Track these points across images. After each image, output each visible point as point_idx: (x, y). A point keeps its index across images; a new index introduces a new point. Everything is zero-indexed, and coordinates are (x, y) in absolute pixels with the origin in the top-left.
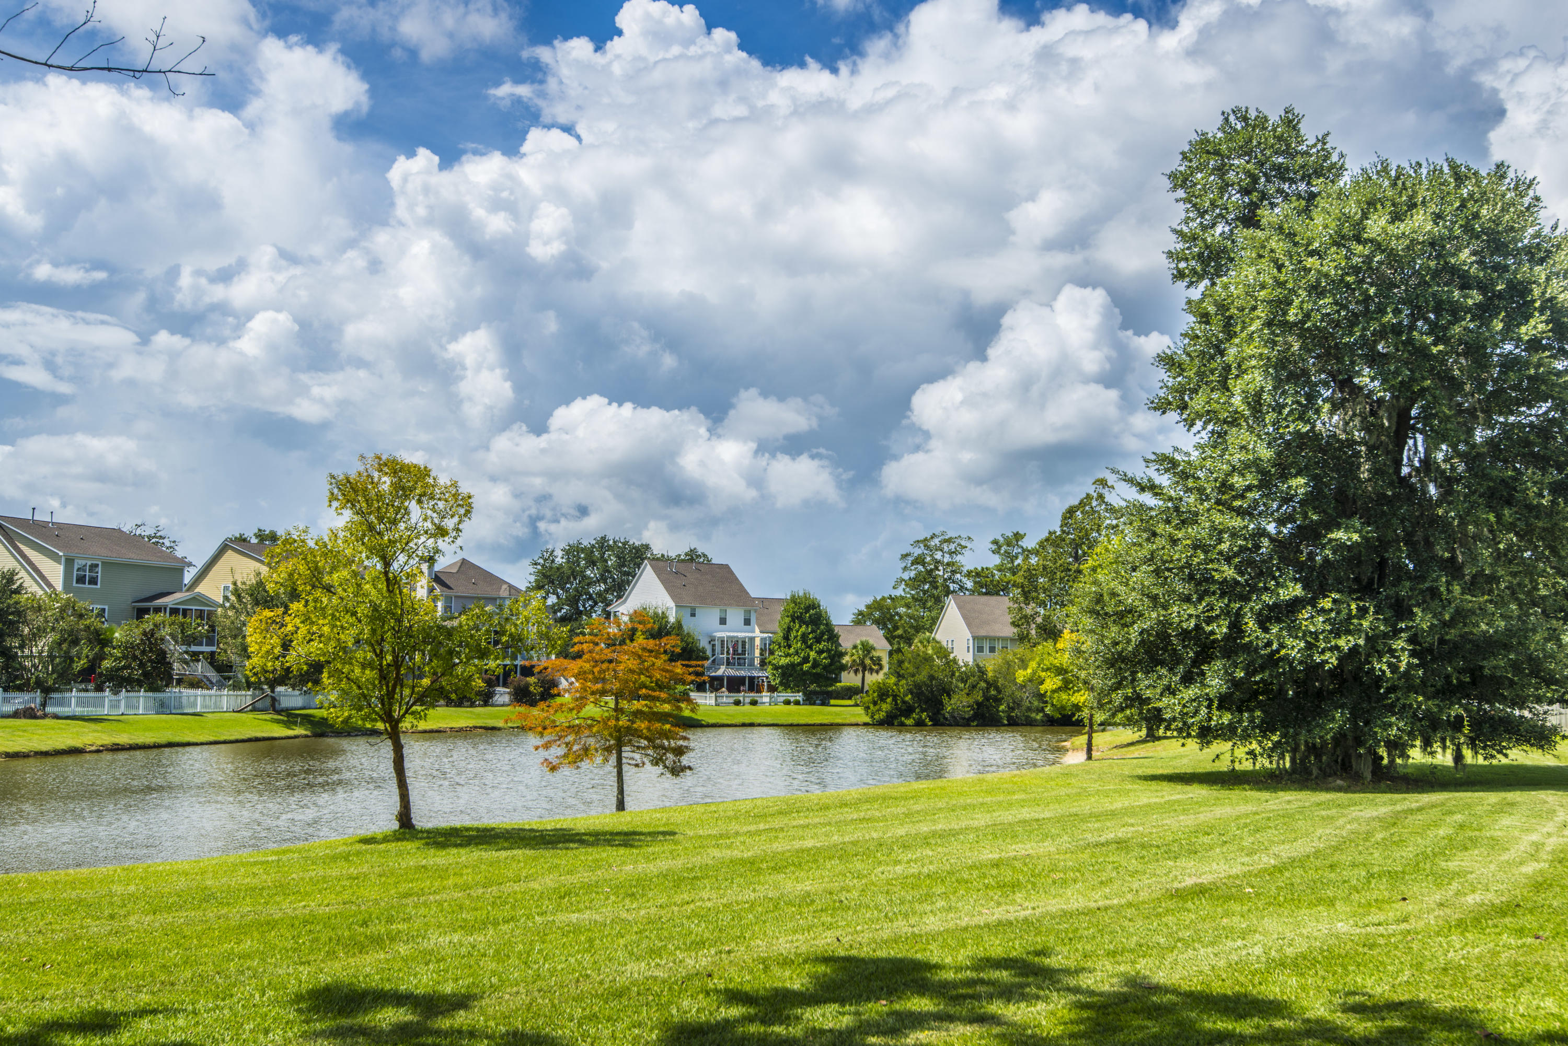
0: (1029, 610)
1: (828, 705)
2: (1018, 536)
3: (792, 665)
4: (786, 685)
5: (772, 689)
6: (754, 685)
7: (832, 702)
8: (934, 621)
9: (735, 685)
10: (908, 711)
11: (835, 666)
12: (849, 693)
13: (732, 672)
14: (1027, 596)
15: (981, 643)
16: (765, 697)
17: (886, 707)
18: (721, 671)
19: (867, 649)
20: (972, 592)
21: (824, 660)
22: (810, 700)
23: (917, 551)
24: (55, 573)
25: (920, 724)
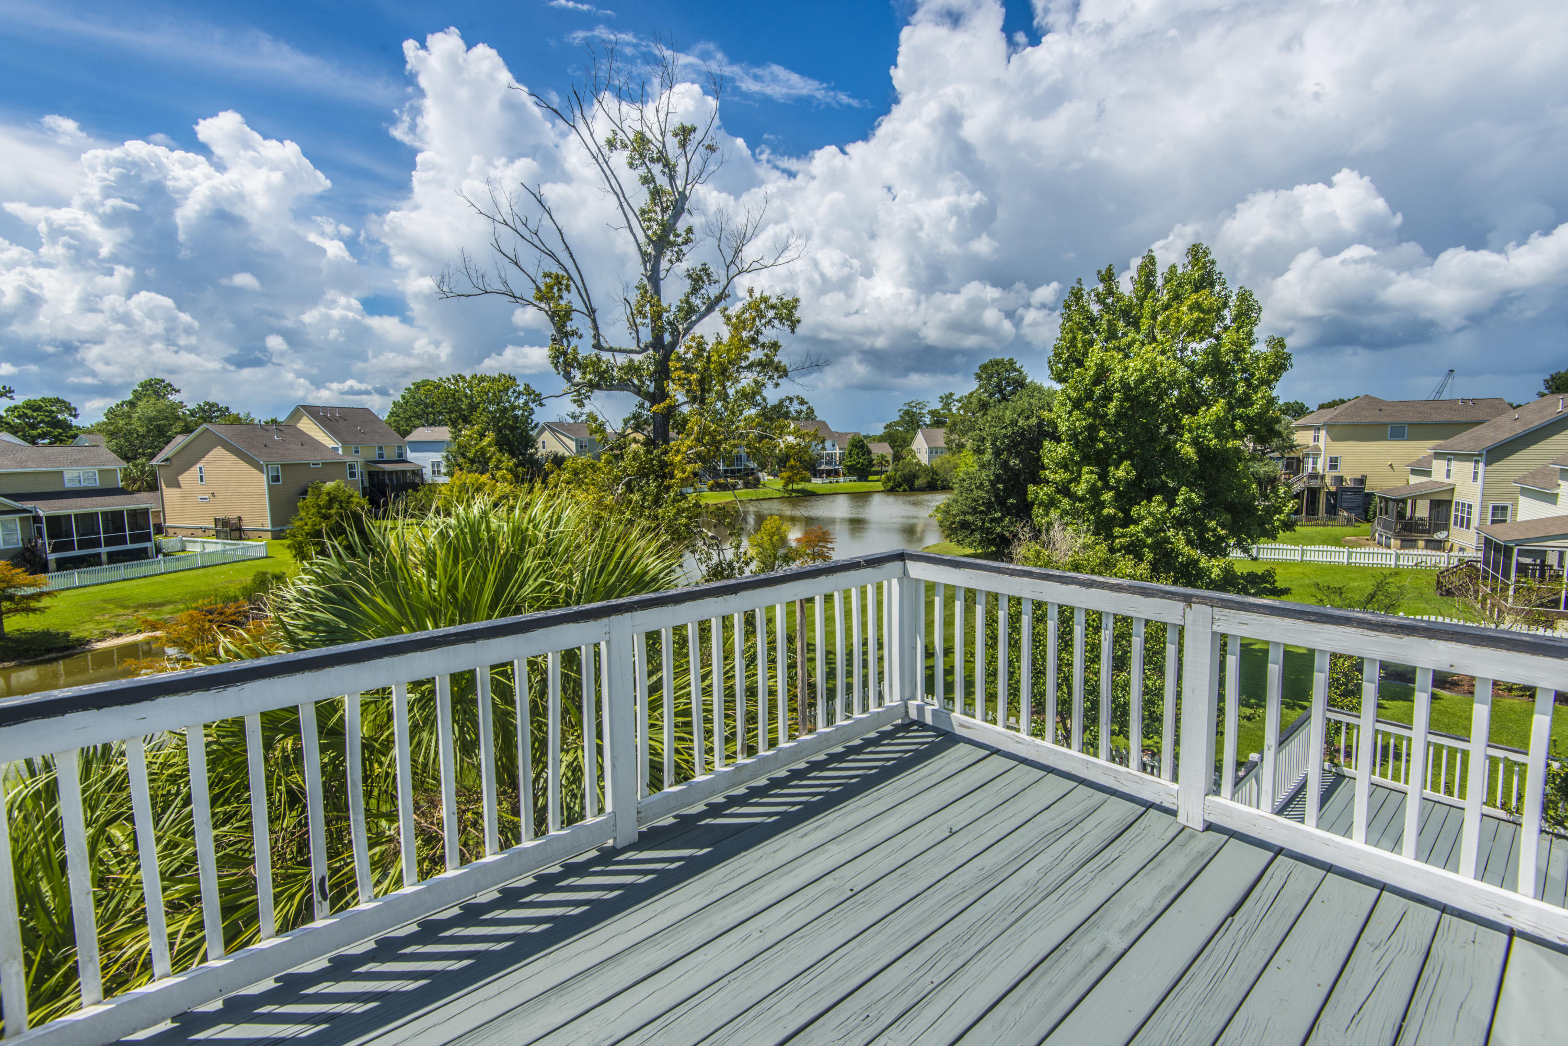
0: (952, 437)
1: (866, 480)
2: (951, 394)
3: (852, 466)
4: (850, 474)
5: (844, 475)
6: (837, 473)
7: (871, 478)
8: (912, 439)
9: (829, 473)
10: (900, 485)
11: (871, 463)
12: (876, 473)
13: (827, 468)
14: (951, 431)
15: (933, 451)
16: (841, 479)
17: (890, 484)
18: (823, 467)
19: (883, 457)
20: (931, 426)
21: (866, 463)
22: (859, 480)
23: (906, 408)
24: (572, 445)
25: (905, 490)
